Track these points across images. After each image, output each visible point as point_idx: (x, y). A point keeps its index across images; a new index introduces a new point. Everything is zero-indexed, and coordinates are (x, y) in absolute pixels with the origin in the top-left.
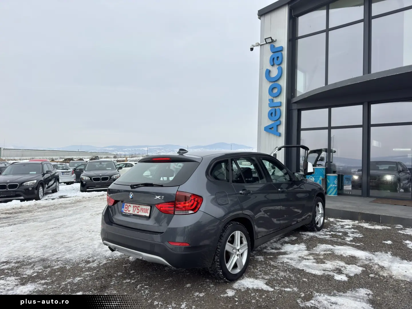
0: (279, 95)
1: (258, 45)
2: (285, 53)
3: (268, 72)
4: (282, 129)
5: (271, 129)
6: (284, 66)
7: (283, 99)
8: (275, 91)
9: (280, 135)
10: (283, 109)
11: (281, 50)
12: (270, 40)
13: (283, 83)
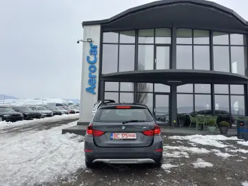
0: (94, 71)
1: (82, 41)
2: (98, 49)
3: (88, 58)
4: (96, 90)
5: (90, 90)
6: (98, 56)
7: (97, 74)
8: (93, 69)
9: (95, 94)
10: (97, 79)
11: (96, 47)
12: (90, 40)
13: (97, 65)
